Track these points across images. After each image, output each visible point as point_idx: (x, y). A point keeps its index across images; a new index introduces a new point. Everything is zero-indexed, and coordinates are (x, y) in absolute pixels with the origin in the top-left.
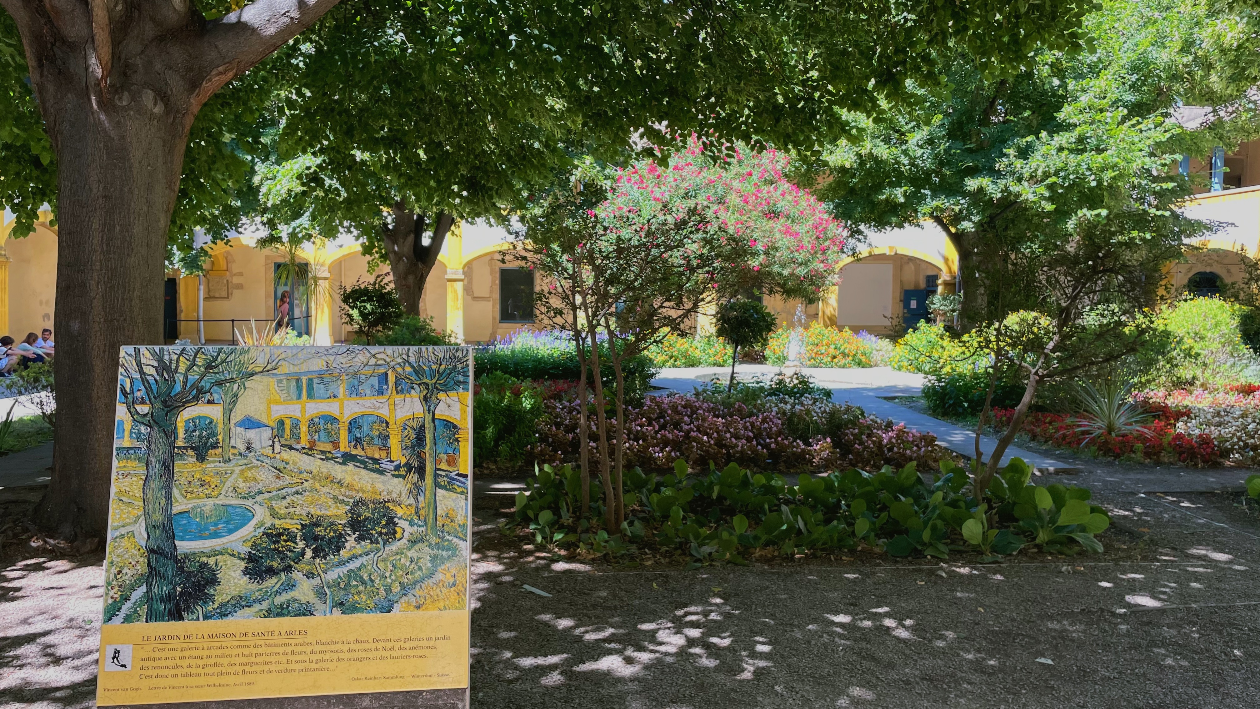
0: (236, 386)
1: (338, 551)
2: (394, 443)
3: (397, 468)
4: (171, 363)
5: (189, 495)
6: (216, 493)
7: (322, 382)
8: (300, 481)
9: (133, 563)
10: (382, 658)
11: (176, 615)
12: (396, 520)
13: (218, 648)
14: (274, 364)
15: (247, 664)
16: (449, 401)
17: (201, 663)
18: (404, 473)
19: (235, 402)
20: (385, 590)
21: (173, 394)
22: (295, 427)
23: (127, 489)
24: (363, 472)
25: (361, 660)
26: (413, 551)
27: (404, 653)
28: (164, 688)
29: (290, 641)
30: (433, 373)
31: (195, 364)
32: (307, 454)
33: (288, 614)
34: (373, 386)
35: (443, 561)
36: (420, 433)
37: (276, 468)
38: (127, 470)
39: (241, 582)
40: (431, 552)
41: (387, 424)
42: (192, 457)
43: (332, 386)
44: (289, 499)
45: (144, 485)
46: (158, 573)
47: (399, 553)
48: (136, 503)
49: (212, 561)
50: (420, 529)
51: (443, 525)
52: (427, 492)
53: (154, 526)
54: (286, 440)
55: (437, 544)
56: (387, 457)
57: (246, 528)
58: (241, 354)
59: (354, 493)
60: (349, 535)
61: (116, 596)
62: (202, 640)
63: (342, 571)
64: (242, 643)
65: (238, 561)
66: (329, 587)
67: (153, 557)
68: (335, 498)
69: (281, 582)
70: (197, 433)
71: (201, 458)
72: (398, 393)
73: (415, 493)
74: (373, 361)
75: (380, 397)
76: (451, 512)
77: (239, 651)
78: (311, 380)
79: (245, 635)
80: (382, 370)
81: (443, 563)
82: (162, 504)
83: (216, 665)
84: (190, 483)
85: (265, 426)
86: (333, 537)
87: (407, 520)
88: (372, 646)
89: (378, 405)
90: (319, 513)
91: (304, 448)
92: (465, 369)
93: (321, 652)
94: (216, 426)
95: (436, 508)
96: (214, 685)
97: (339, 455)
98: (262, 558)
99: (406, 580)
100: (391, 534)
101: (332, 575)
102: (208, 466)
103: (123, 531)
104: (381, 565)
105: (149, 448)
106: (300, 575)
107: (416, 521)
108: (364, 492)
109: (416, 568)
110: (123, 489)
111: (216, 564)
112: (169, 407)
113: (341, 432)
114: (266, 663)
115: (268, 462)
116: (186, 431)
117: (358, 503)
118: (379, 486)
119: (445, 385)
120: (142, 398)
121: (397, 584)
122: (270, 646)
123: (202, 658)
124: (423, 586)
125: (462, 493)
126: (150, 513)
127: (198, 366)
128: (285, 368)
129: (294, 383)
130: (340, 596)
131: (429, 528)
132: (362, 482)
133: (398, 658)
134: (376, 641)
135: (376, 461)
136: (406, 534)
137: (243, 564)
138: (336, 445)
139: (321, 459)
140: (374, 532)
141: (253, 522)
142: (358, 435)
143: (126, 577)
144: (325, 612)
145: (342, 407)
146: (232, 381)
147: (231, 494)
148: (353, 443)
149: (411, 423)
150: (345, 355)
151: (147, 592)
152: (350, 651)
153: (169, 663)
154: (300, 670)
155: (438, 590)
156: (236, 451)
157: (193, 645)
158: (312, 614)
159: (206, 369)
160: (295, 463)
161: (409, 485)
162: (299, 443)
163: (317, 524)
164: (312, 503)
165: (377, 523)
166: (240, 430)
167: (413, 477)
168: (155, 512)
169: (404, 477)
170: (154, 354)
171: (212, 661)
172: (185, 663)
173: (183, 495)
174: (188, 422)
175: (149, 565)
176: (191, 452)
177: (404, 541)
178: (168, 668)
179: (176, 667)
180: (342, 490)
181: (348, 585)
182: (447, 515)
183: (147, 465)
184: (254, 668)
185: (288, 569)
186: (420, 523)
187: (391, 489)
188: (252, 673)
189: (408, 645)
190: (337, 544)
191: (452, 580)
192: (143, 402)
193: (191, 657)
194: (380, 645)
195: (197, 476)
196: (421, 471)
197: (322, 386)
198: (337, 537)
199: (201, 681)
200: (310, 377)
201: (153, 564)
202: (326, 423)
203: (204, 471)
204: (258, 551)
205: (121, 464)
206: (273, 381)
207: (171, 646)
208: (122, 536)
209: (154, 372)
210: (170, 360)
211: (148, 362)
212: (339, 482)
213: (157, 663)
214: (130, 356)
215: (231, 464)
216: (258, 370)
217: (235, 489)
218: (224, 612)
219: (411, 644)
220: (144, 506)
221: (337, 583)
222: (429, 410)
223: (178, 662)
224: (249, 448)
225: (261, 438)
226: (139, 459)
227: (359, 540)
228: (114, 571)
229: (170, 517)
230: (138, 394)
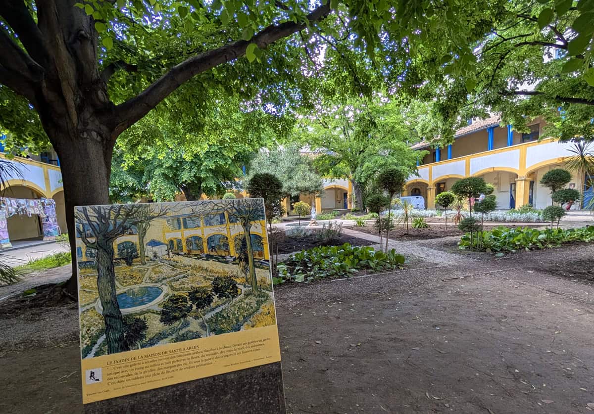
0: (144, 225)
1: (210, 304)
2: (231, 247)
3: (234, 260)
5: (125, 284)
6: (140, 281)
7: (191, 219)
8: (186, 271)
9: (96, 324)
10: (238, 354)
11: (125, 347)
12: (237, 285)
13: (151, 362)
14: (164, 212)
15: (168, 367)
16: (256, 225)
17: (142, 371)
18: (238, 262)
19: (145, 233)
20: (236, 320)
21: (108, 231)
22: (179, 244)
23: (88, 284)
24: (218, 263)
25: (228, 356)
26: (247, 299)
27: (249, 349)
28: (123, 388)
29: (190, 352)
31: (120, 214)
32: (187, 257)
33: (187, 339)
34: (217, 220)
35: (262, 302)
36: (243, 241)
37: (172, 265)
38: (87, 274)
39: (160, 326)
40: (256, 299)
41: (227, 239)
42: (124, 263)
43: (197, 221)
44: (180, 280)
45: (98, 281)
46: (112, 327)
47: (241, 301)
48: (94, 291)
49: (142, 317)
50: (250, 288)
51: (260, 285)
52: (251, 270)
53: (106, 303)
55: (259, 295)
56: (229, 255)
57: (159, 298)
58: (145, 207)
59: (214, 274)
60: (214, 295)
61: (88, 343)
62: (142, 359)
63: (214, 313)
64: (164, 357)
65: (157, 315)
66: (207, 323)
67: (108, 319)
68: (205, 278)
69: (181, 323)
70: (125, 250)
71: (129, 264)
72: (230, 223)
73: (245, 271)
74: (216, 208)
75: (222, 225)
76: (263, 279)
77: (163, 361)
78: (185, 219)
79: (166, 353)
80: (221, 212)
82: (110, 290)
83: (152, 370)
84: (124, 277)
85: (162, 244)
86: (206, 297)
87: (242, 285)
88: (233, 348)
89: (221, 229)
90: (197, 286)
91: (185, 254)
92: (262, 209)
93: (207, 355)
94: (136, 246)
95: (256, 277)
96: (151, 381)
97: (204, 256)
98: (170, 312)
99: (245, 314)
100: (235, 292)
101: (208, 316)
102: (134, 267)
103: (88, 307)
104: (232, 308)
105: (98, 260)
106: (191, 318)
107: (247, 285)
108: (219, 273)
109: (250, 308)
110: (85, 285)
111: (145, 319)
112: (107, 238)
113: (204, 244)
114: (179, 365)
115: (167, 262)
116: (119, 250)
117: (217, 279)
118: (227, 270)
119: (253, 217)
120: (91, 234)
121: (241, 316)
122: (179, 356)
123: (143, 368)
124: (254, 315)
125: (267, 269)
126: (103, 296)
127: (122, 215)
128: (170, 214)
129: (176, 221)
130: (213, 326)
131: (254, 288)
132: (217, 268)
133: (246, 352)
134: (234, 345)
135: (224, 257)
136: (243, 292)
137: (160, 317)
138: (202, 251)
139: (195, 258)
140: (227, 292)
141: (163, 294)
142: (213, 245)
143: (93, 332)
144: (207, 335)
145: (203, 231)
146: (142, 222)
147: (148, 281)
148: (211, 249)
149: (239, 237)
150: (201, 205)
151: (107, 338)
152: (222, 352)
153: (124, 374)
154: (197, 366)
155: (262, 317)
156: (148, 259)
157: (136, 363)
158: (200, 337)
159: (126, 216)
160: (181, 262)
161: (241, 268)
162: (182, 251)
163: (197, 292)
164: (193, 281)
165: (227, 288)
166: (149, 247)
167: (243, 263)
168: (106, 295)
169: (238, 264)
170: (94, 210)
171: (149, 369)
172: (133, 373)
173: (121, 284)
174: (119, 245)
175: (106, 323)
176: (123, 261)
177: (242, 295)
178: (124, 376)
179: (129, 375)
180: (208, 273)
181: (217, 320)
182: (261, 280)
183: (98, 270)
184: (172, 369)
185: (184, 316)
186: (249, 285)
188: (171, 371)
189: (250, 345)
190: (209, 300)
191: (268, 311)
192: (91, 236)
193: (136, 369)
194: (236, 347)
195: (128, 273)
196: (246, 260)
197: (191, 221)
198: (208, 297)
199: (144, 380)
200: (185, 217)
201: (108, 323)
202: (195, 240)
203: (132, 270)
204: (167, 309)
205: (82, 271)
206: (165, 221)
207: (125, 365)
208: (88, 310)
209: (96, 219)
210: (105, 213)
211: (92, 215)
212: (206, 269)
213: (118, 375)
214: (80, 211)
215: (146, 266)
216: (155, 215)
217: (150, 278)
218: (152, 343)
219: (252, 344)
220: (99, 293)
221: (211, 320)
222: (247, 230)
223: (130, 373)
224: (155, 256)
225: (161, 251)
226: (93, 268)
227: (220, 297)
228: (85, 329)
229: (115, 297)
230: (88, 232)
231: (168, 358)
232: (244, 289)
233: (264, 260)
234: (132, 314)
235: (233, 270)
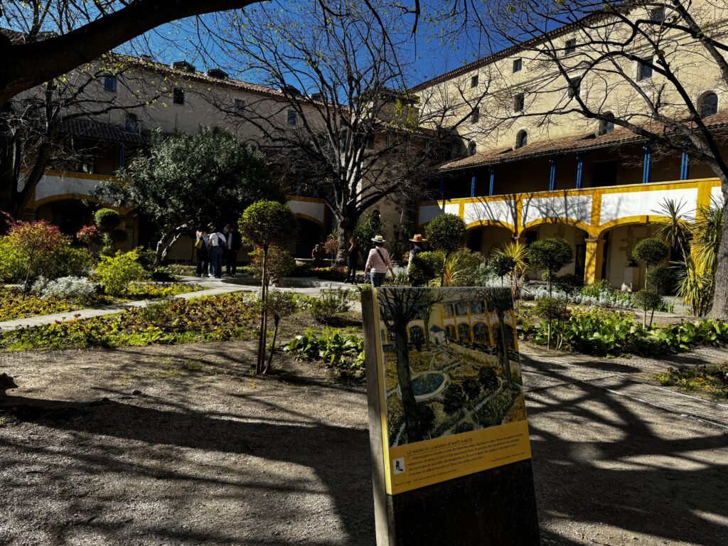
0: (428, 309)
1: (478, 395)
2: (491, 336)
3: (494, 349)
4: (400, 297)
5: (416, 370)
6: (427, 368)
7: (461, 306)
8: (459, 359)
9: (398, 410)
10: (501, 448)
11: (420, 438)
12: (497, 377)
13: (439, 453)
14: (441, 297)
15: (452, 460)
16: (507, 314)
17: (433, 462)
19: (428, 318)
20: (497, 413)
21: (403, 314)
22: (454, 330)
23: (390, 369)
24: (482, 353)
25: (493, 450)
26: (505, 392)
29: (467, 445)
31: (410, 297)
32: (460, 344)
33: (464, 431)
34: (480, 308)
35: (516, 396)
36: (499, 331)
37: (449, 353)
38: (389, 358)
39: (444, 416)
40: (511, 392)
41: (487, 328)
42: (415, 349)
43: (465, 309)
44: (456, 369)
45: (397, 366)
46: (409, 415)
47: (500, 394)
48: (395, 376)
49: (430, 406)
50: (506, 381)
51: (514, 379)
52: (506, 362)
53: (404, 388)
54: (451, 337)
55: (513, 388)
56: (489, 345)
58: (427, 292)
59: (479, 364)
60: (481, 386)
61: (393, 430)
62: (432, 450)
63: (481, 405)
64: (449, 449)
65: (440, 405)
66: (477, 415)
67: (406, 406)
69: (459, 414)
70: (415, 335)
71: (419, 350)
72: (489, 312)
73: (501, 362)
74: (478, 295)
75: (483, 314)
76: (515, 371)
77: (448, 453)
78: (456, 305)
79: (449, 444)
80: (482, 300)
82: (406, 376)
83: (440, 462)
84: (416, 363)
85: (442, 330)
86: (475, 388)
87: (500, 377)
88: (497, 443)
89: (482, 318)
90: (469, 375)
91: (458, 342)
93: (479, 449)
94: (423, 331)
95: (510, 370)
96: (441, 474)
97: (472, 345)
98: (450, 402)
99: (504, 408)
100: (496, 385)
101: (478, 408)
102: (422, 353)
103: (391, 392)
104: (494, 401)
105: (397, 345)
106: (466, 409)
108: (483, 363)
109: (507, 401)
110: (388, 369)
111: (433, 407)
112: (402, 321)
113: (471, 332)
114: (459, 458)
115: (446, 350)
116: (411, 334)
117: (482, 369)
118: (489, 360)
119: (505, 307)
120: (390, 317)
121: (502, 410)
122: (459, 448)
123: (433, 460)
124: (511, 409)
125: (518, 361)
126: (402, 381)
128: (446, 299)
129: (450, 307)
130: (482, 418)
131: (509, 380)
132: (482, 358)
133: (508, 446)
134: (498, 440)
135: (486, 347)
136: (501, 384)
137: (442, 406)
138: (470, 339)
139: (465, 347)
140: (490, 384)
141: (444, 383)
142: (478, 334)
143: (396, 419)
144: (477, 428)
145: (469, 319)
146: (426, 306)
147: (433, 368)
148: (476, 338)
149: (496, 327)
151: (406, 426)
152: (489, 446)
153: (421, 465)
154: (473, 460)
155: (516, 411)
156: (432, 345)
157: (429, 453)
158: (473, 430)
159: (415, 300)
160: (456, 350)
161: (499, 359)
162: (456, 339)
163: (468, 382)
164: (465, 371)
165: (490, 379)
166: (432, 333)
167: (499, 354)
168: (404, 380)
169: (496, 354)
170: (392, 291)
171: (438, 461)
172: (427, 464)
173: (414, 370)
174: (410, 329)
175: (405, 410)
176: (414, 346)
177: (501, 387)
178: (421, 467)
180: (475, 363)
181: (484, 412)
182: (514, 373)
183: (397, 354)
184: (455, 462)
185: (461, 407)
186: (505, 378)
188: (454, 464)
190: (477, 391)
191: (520, 406)
192: (391, 319)
193: (430, 460)
194: (499, 442)
195: (419, 359)
196: (502, 351)
197: (461, 308)
198: (477, 388)
199: (435, 472)
200: (455, 303)
201: (407, 410)
202: (465, 328)
203: (421, 355)
204: (448, 398)
205: (386, 355)
206: (442, 305)
207: (420, 455)
208: (391, 395)
209: (392, 302)
212: (474, 359)
215: (431, 352)
216: (435, 300)
217: (434, 365)
218: (439, 433)
219: (510, 440)
220: (399, 378)
221: (479, 413)
222: (501, 320)
223: (425, 464)
224: (437, 342)
225: (441, 336)
226: (393, 351)
227: (485, 389)
228: (390, 416)
229: (410, 383)
230: (388, 314)
231: (451, 450)
232: (502, 381)
233: (515, 352)
234: (422, 402)
235: (493, 360)
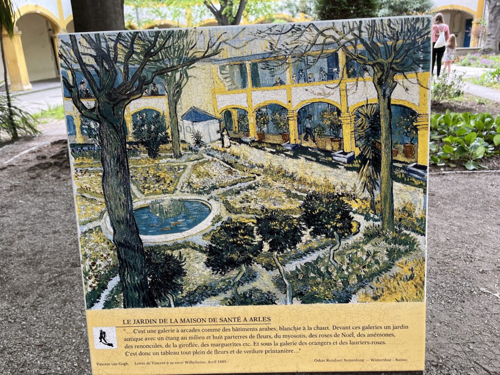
0: (178, 75)
1: (295, 245)
2: (347, 132)
3: (351, 160)
4: (109, 51)
5: (146, 192)
6: (171, 188)
7: (267, 67)
8: (253, 176)
9: (105, 255)
10: (342, 343)
11: (150, 302)
12: (351, 214)
13: (191, 331)
14: (214, 48)
15: (218, 345)
16: (406, 82)
17: (177, 343)
18: (358, 166)
19: (179, 93)
20: (342, 282)
21: (116, 86)
22: (243, 119)
23: (88, 186)
24: (316, 165)
25: (322, 344)
26: (369, 245)
27: (363, 339)
28: (148, 363)
29: (255, 326)
30: (388, 50)
31: (134, 52)
32: (257, 147)
33: (251, 303)
34: (321, 69)
35: (400, 254)
36: (374, 120)
37: (227, 163)
38: (86, 167)
39: (205, 273)
40: (387, 246)
41: (339, 112)
42: (144, 152)
43: (278, 71)
44: (243, 194)
45: (103, 181)
46: (128, 265)
47: (356, 246)
48: (98, 199)
49: (176, 254)
50: (377, 223)
51: (400, 220)
52: (383, 186)
53: (118, 221)
54: (235, 133)
55: (394, 238)
56: (340, 149)
57: (204, 222)
58: (179, 38)
59: (307, 188)
60: (304, 229)
61: (94, 285)
62: (176, 324)
63: (299, 263)
64: (212, 327)
65: (201, 254)
66: (287, 279)
67: (122, 250)
69: (242, 273)
70: (146, 127)
71: (154, 154)
72: (349, 77)
73: (370, 186)
74: (321, 40)
75: (331, 82)
76: (408, 206)
77: (210, 334)
78: (254, 66)
79: (214, 320)
80: (331, 50)
81: (400, 257)
82: (123, 200)
83: (191, 345)
84: (145, 179)
85: (212, 118)
86: (288, 231)
87: (362, 214)
88: (333, 332)
89: (328, 90)
90: (273, 207)
91: (253, 141)
92: (426, 44)
93: (284, 336)
94: (163, 120)
95: (392, 201)
96: (191, 362)
97: (289, 148)
98: (222, 251)
99: (363, 273)
100: (347, 228)
101: (290, 267)
102: (161, 161)
103: (91, 226)
104: (337, 258)
105: (101, 143)
106: (260, 267)
107: (372, 215)
108: (317, 186)
109: (373, 262)
110: (84, 186)
111: (181, 257)
112: (114, 100)
113: (290, 122)
114: (236, 345)
115: (219, 156)
116: (135, 125)
117: (311, 197)
118: (333, 180)
119: (403, 65)
120: (87, 91)
121: (354, 276)
122: (237, 330)
123: (177, 339)
124: (380, 278)
125: (420, 186)
126: (113, 208)
127: (137, 54)
128: (227, 52)
129: (237, 70)
130: (299, 287)
131: (386, 223)
132: (314, 175)
133: (357, 343)
134: (335, 328)
135: (328, 153)
136: (362, 229)
137: (205, 257)
138: (286, 137)
139: (271, 152)
140: (329, 226)
141: (211, 217)
142: (309, 126)
143: (101, 269)
144: (286, 301)
145: (289, 94)
146: (173, 69)
147: (186, 190)
148: (303, 135)
149: (365, 111)
150: (290, 34)
151: (121, 281)
152: (311, 336)
153: (150, 343)
154: (267, 352)
155: (396, 283)
157: (169, 328)
158: (274, 303)
159: (145, 57)
160: (246, 158)
161: (364, 178)
162: (248, 135)
163: (272, 219)
164: (265, 198)
165: (331, 217)
166: (187, 123)
167: (367, 169)
168: (117, 208)
169: (358, 170)
170: (89, 40)
171: (187, 342)
172: (163, 343)
173: (140, 191)
174: (134, 115)
175: (119, 257)
176: (142, 148)
177: (360, 235)
178: (149, 347)
179: (157, 346)
180: (295, 184)
181: (306, 277)
182: (404, 209)
183: (102, 161)
184: (225, 349)
185: (248, 261)
186: (376, 217)
187: (344, 182)
188: (223, 352)
189: (367, 332)
190: (294, 237)
191: (409, 274)
192: (88, 96)
193: (168, 338)
194: (339, 332)
195: (152, 172)
196: (376, 163)
197: (267, 71)
198: (292, 231)
199: (180, 358)
200: (254, 61)
201: (123, 256)
202: (274, 113)
203: (158, 165)
204: (218, 244)
205: (78, 162)
206: (215, 68)
207: (149, 329)
208: (91, 231)
209: (92, 61)
210: (108, 47)
211: (86, 51)
212: (292, 176)
213: (139, 343)
214: (66, 44)
215: (183, 159)
216: (199, 55)
217: (189, 185)
218: (192, 299)
219: (371, 332)
220: (106, 202)
221: (294, 275)
222: (386, 96)
223: (158, 342)
224: (198, 142)
225: (209, 131)
226: (94, 155)
227: (314, 234)
228: (88, 262)
229: (132, 213)
230: (82, 86)
231: (218, 330)
232: (364, 224)
233: (415, 166)
234: (158, 247)
